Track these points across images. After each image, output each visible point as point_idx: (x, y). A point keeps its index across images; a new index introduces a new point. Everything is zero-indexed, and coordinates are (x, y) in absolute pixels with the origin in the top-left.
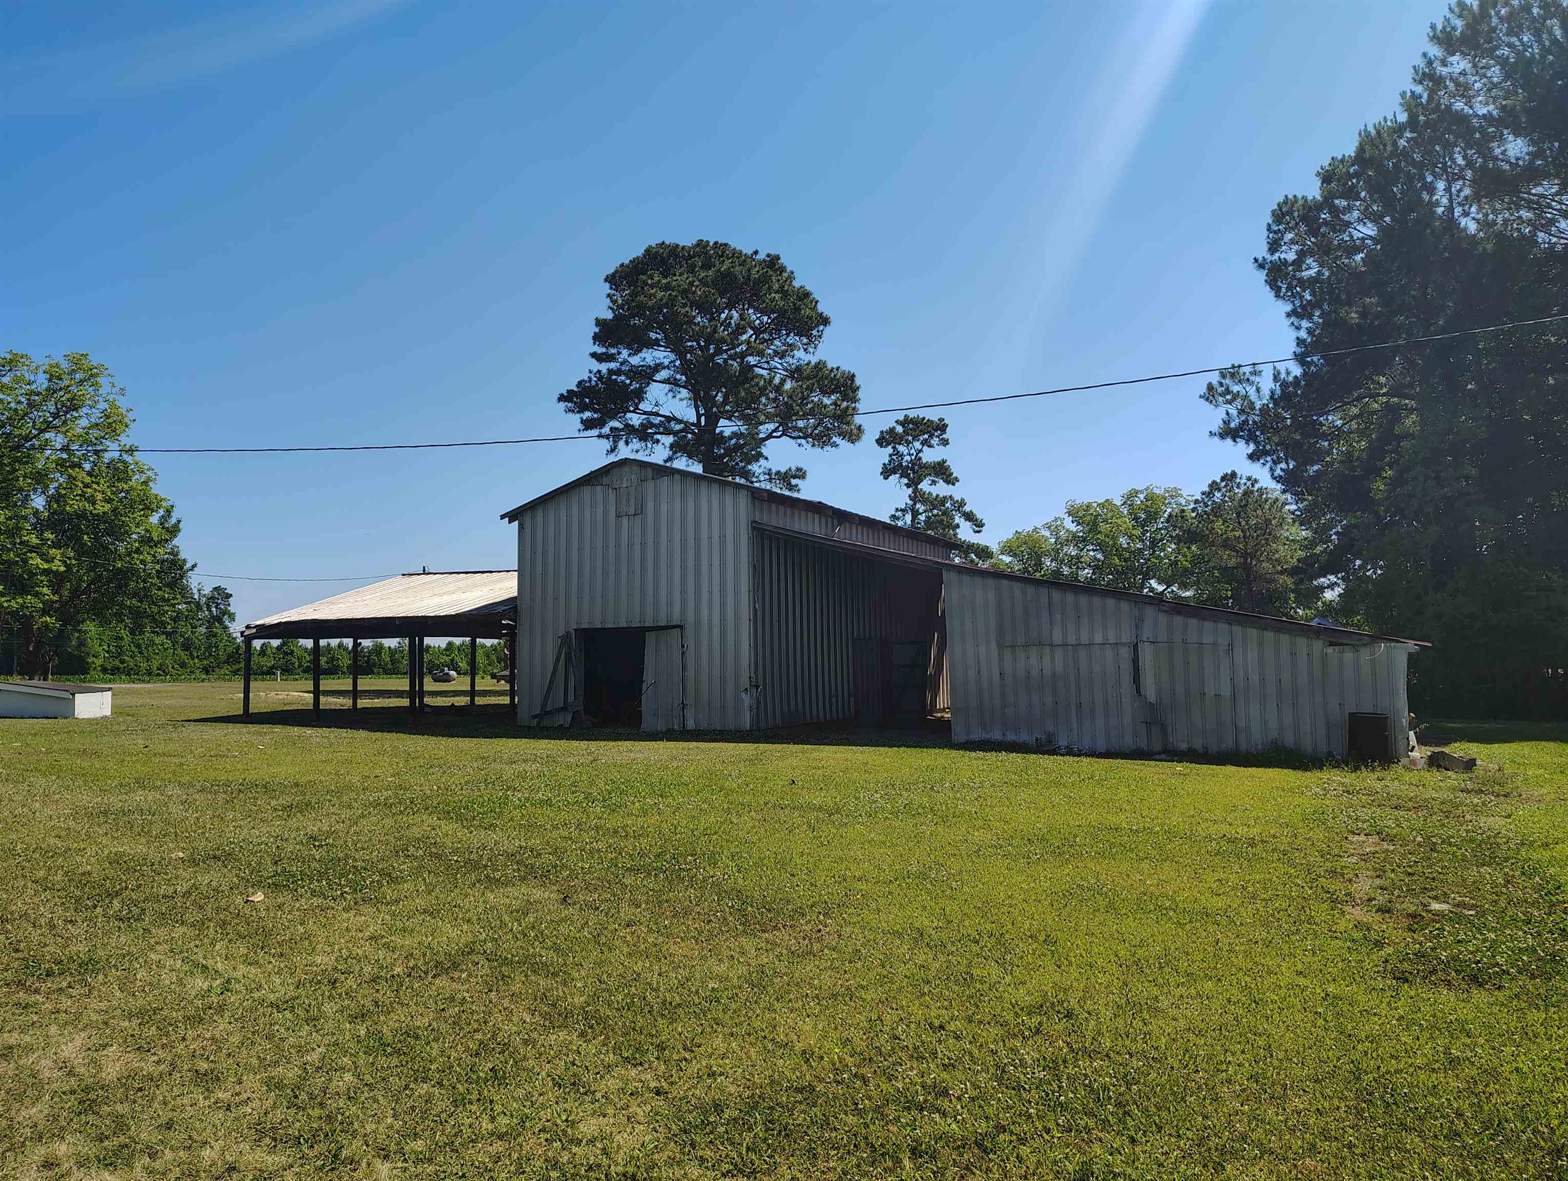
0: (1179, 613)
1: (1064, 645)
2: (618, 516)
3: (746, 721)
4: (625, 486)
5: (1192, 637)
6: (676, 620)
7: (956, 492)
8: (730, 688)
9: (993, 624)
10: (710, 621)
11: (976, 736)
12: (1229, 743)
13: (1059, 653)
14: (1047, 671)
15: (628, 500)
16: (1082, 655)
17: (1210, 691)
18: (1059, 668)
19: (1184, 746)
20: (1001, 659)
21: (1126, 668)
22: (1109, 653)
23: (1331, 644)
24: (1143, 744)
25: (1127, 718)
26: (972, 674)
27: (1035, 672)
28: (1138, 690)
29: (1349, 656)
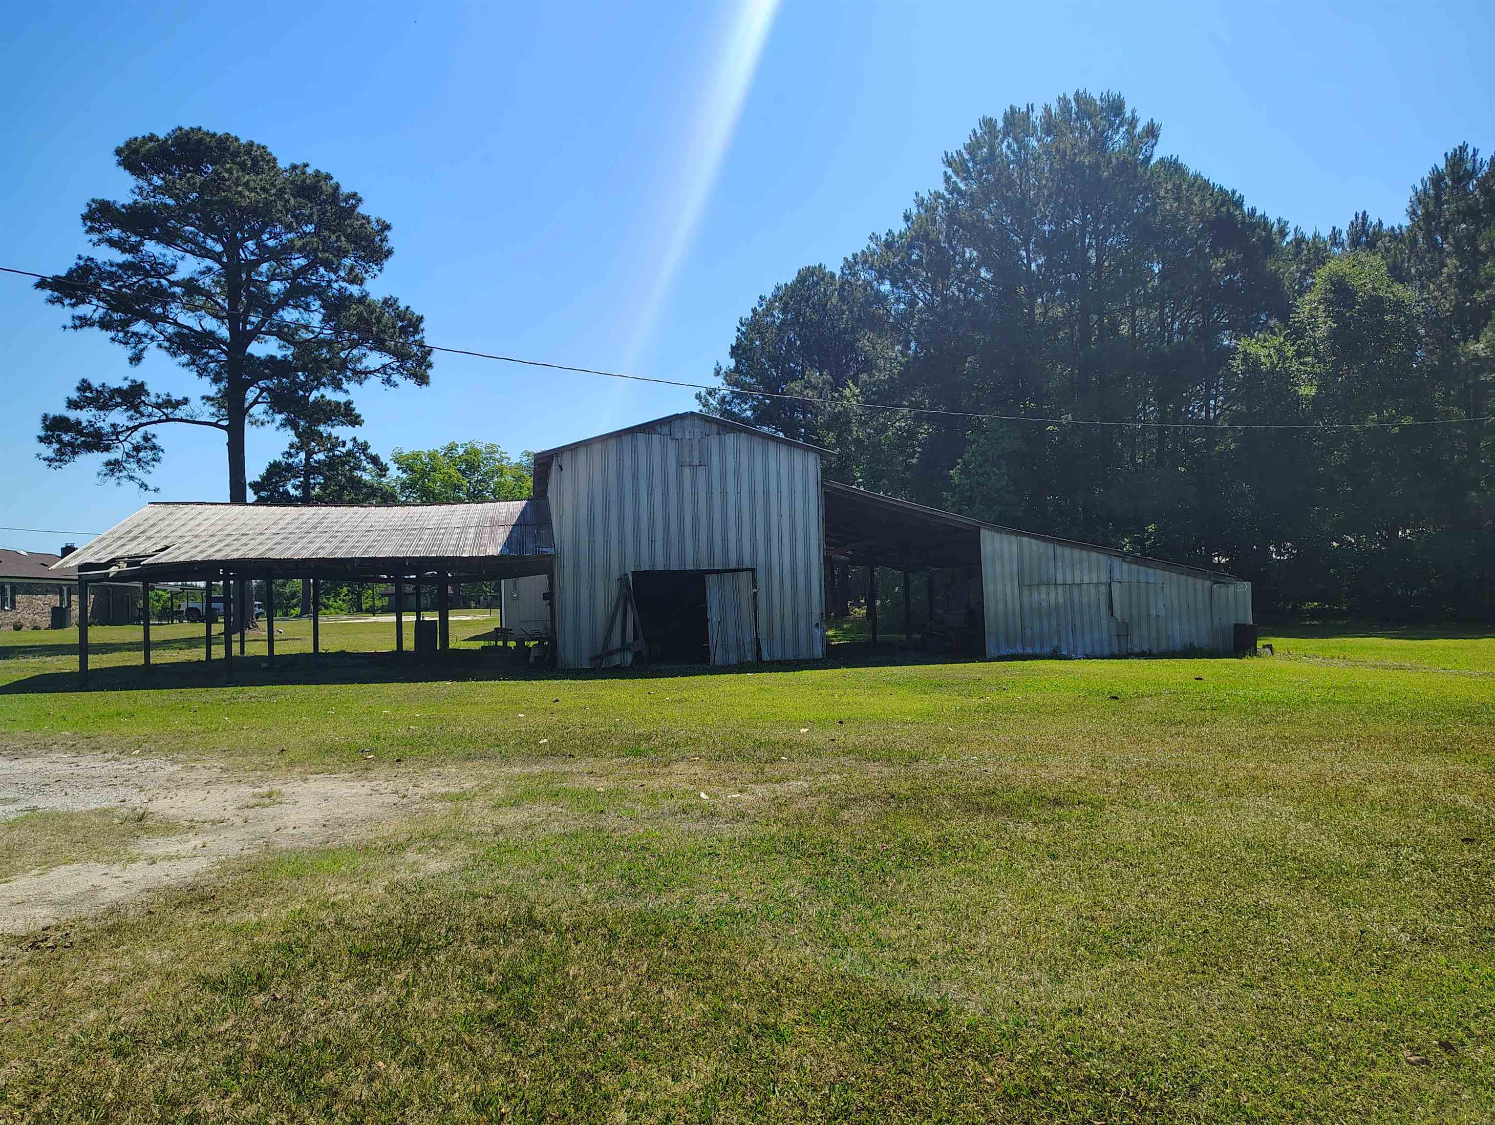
0: (1136, 563)
1: (1065, 584)
2: (680, 465)
3: (818, 651)
4: (688, 437)
5: (1143, 579)
6: (747, 563)
7: (360, 433)
8: (802, 624)
9: (1015, 569)
10: (781, 564)
11: (1003, 652)
12: (1164, 645)
13: (1060, 590)
14: (1053, 602)
15: (691, 452)
16: (1076, 591)
17: (1153, 612)
18: (1061, 600)
19: (1137, 650)
20: (1020, 596)
21: (1104, 599)
22: (1093, 590)
23: (1216, 583)
24: (1115, 650)
25: (1105, 635)
26: (1001, 607)
27: (1044, 604)
28: (1112, 615)
29: (1223, 590)
